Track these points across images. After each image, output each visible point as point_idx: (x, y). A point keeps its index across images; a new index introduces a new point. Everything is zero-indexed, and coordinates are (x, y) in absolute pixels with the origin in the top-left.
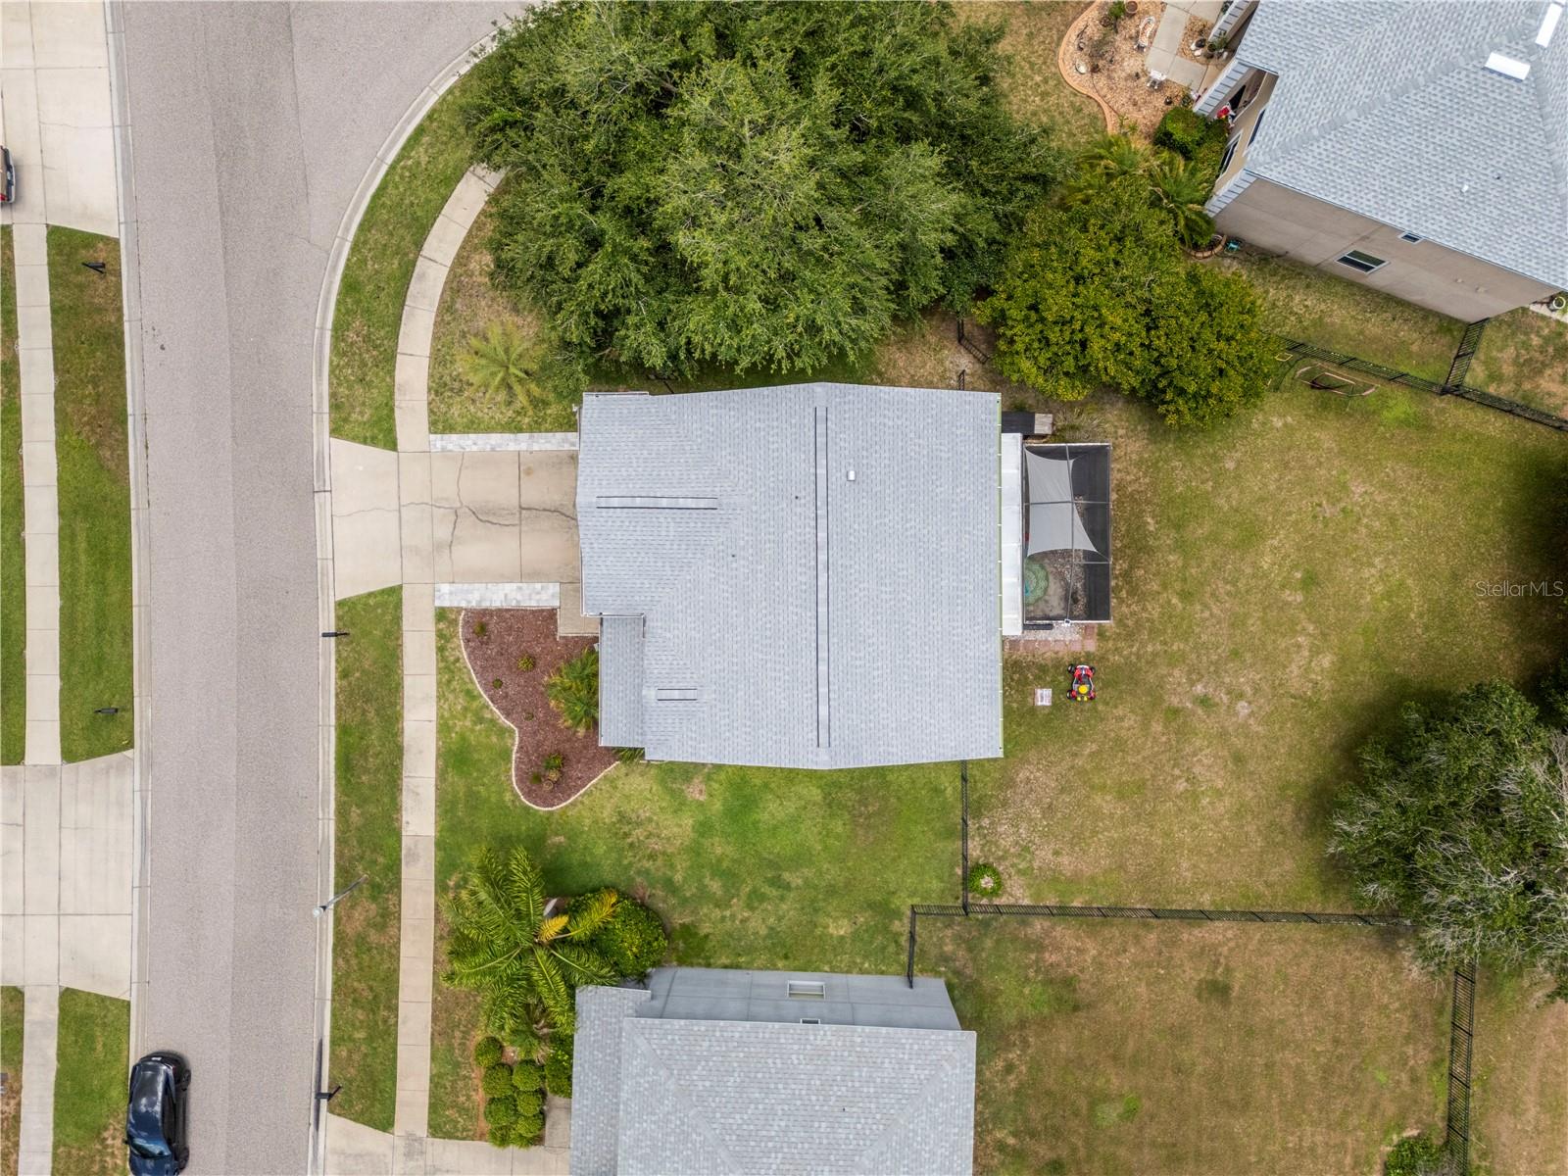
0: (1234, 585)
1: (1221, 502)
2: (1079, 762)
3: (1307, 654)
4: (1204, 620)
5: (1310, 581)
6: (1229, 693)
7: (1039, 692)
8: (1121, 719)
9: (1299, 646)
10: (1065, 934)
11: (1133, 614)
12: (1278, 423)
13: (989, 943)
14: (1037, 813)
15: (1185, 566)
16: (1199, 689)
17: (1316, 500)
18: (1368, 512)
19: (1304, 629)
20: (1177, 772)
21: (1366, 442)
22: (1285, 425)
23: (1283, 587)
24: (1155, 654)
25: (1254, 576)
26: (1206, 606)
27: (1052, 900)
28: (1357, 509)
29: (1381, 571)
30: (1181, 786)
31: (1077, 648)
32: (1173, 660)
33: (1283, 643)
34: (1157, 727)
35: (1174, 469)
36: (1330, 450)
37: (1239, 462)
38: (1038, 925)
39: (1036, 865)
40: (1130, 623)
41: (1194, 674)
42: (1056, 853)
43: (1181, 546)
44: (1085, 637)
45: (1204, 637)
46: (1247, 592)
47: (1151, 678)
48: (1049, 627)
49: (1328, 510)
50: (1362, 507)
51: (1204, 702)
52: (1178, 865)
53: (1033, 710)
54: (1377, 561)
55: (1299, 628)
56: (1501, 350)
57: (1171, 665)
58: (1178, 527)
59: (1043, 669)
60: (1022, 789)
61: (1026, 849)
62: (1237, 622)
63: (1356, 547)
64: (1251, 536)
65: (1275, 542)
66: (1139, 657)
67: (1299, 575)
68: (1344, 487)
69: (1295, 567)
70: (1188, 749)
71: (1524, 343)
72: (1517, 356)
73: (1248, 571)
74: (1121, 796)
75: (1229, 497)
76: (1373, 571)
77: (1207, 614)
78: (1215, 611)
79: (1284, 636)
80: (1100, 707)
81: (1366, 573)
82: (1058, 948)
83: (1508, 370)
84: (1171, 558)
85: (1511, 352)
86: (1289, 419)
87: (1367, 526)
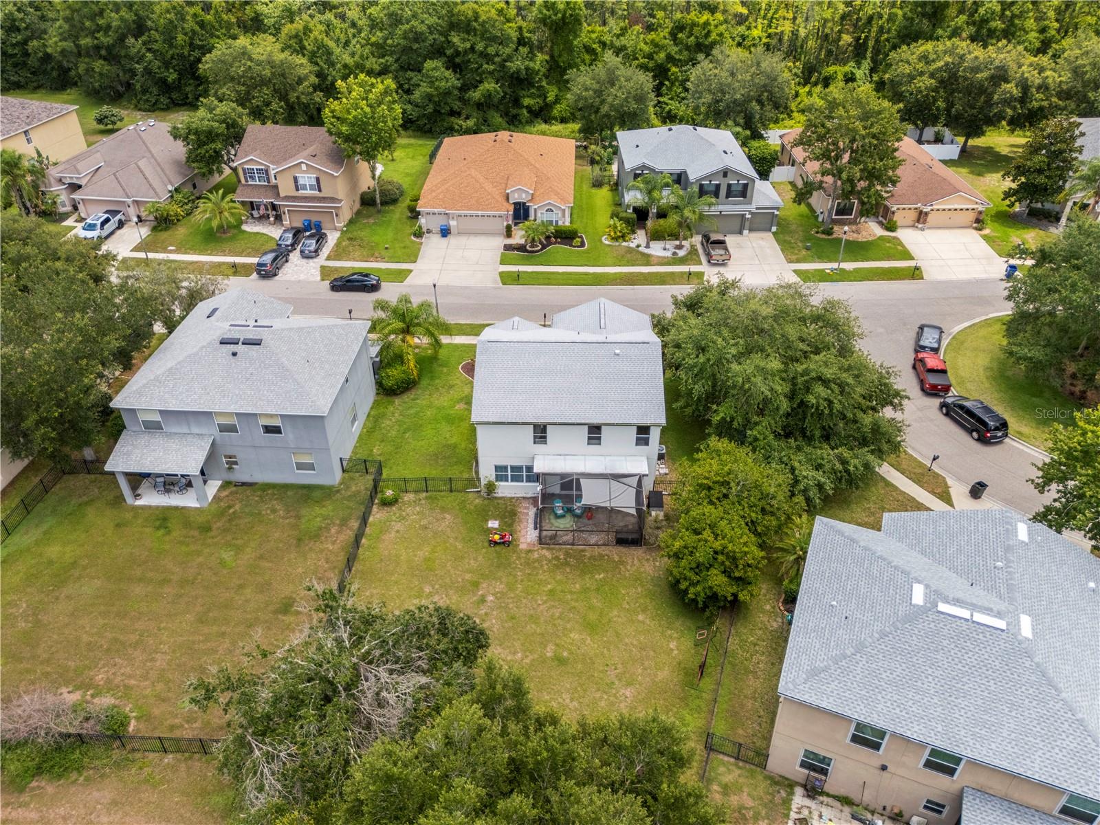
0: (559, 618)
1: (615, 613)
2: (451, 541)
3: (509, 658)
4: (536, 601)
5: (561, 661)
6: (486, 614)
7: (497, 522)
8: (475, 559)
9: (515, 653)
10: (348, 535)
11: (542, 566)
12: (673, 645)
13: (351, 504)
14: (424, 522)
15: (571, 592)
16: (491, 598)
17: (620, 666)
18: (611, 699)
19: (527, 657)
20: (437, 587)
21: (664, 699)
22: (672, 650)
23: (557, 645)
24: (515, 576)
25: (565, 629)
26: (545, 602)
27: (368, 530)
28: (614, 691)
29: (568, 706)
30: (427, 589)
31: (522, 540)
32: (511, 587)
33: (517, 645)
34: (468, 576)
35: (636, 588)
36: (656, 676)
37: (643, 622)
38: (355, 524)
39: (393, 523)
40: (536, 564)
41: (500, 596)
42: (398, 531)
43: (585, 590)
44: (529, 544)
45: (524, 601)
46: (554, 625)
47: (500, 574)
48: (535, 529)
49: (612, 674)
50: (615, 696)
51: (483, 600)
52: (375, 588)
53: (487, 521)
54: (575, 703)
55: (528, 654)
56: (749, 795)
57: (507, 584)
58: (597, 590)
59: (511, 525)
60: (440, 516)
61: (404, 518)
62: (534, 619)
63: (585, 691)
64: (591, 628)
65: (589, 641)
66: (514, 568)
67: (565, 654)
68: (629, 684)
69: (571, 653)
70: (451, 592)
71: (759, 813)
72: (747, 808)
73: (569, 626)
74: (427, 560)
75: (619, 616)
76: (568, 701)
77: (540, 602)
78: (541, 607)
79: (523, 645)
80: (484, 550)
81: (566, 696)
82: (338, 533)
83: (734, 800)
84: (577, 586)
85: (750, 803)
86: (676, 652)
87: (601, 698)
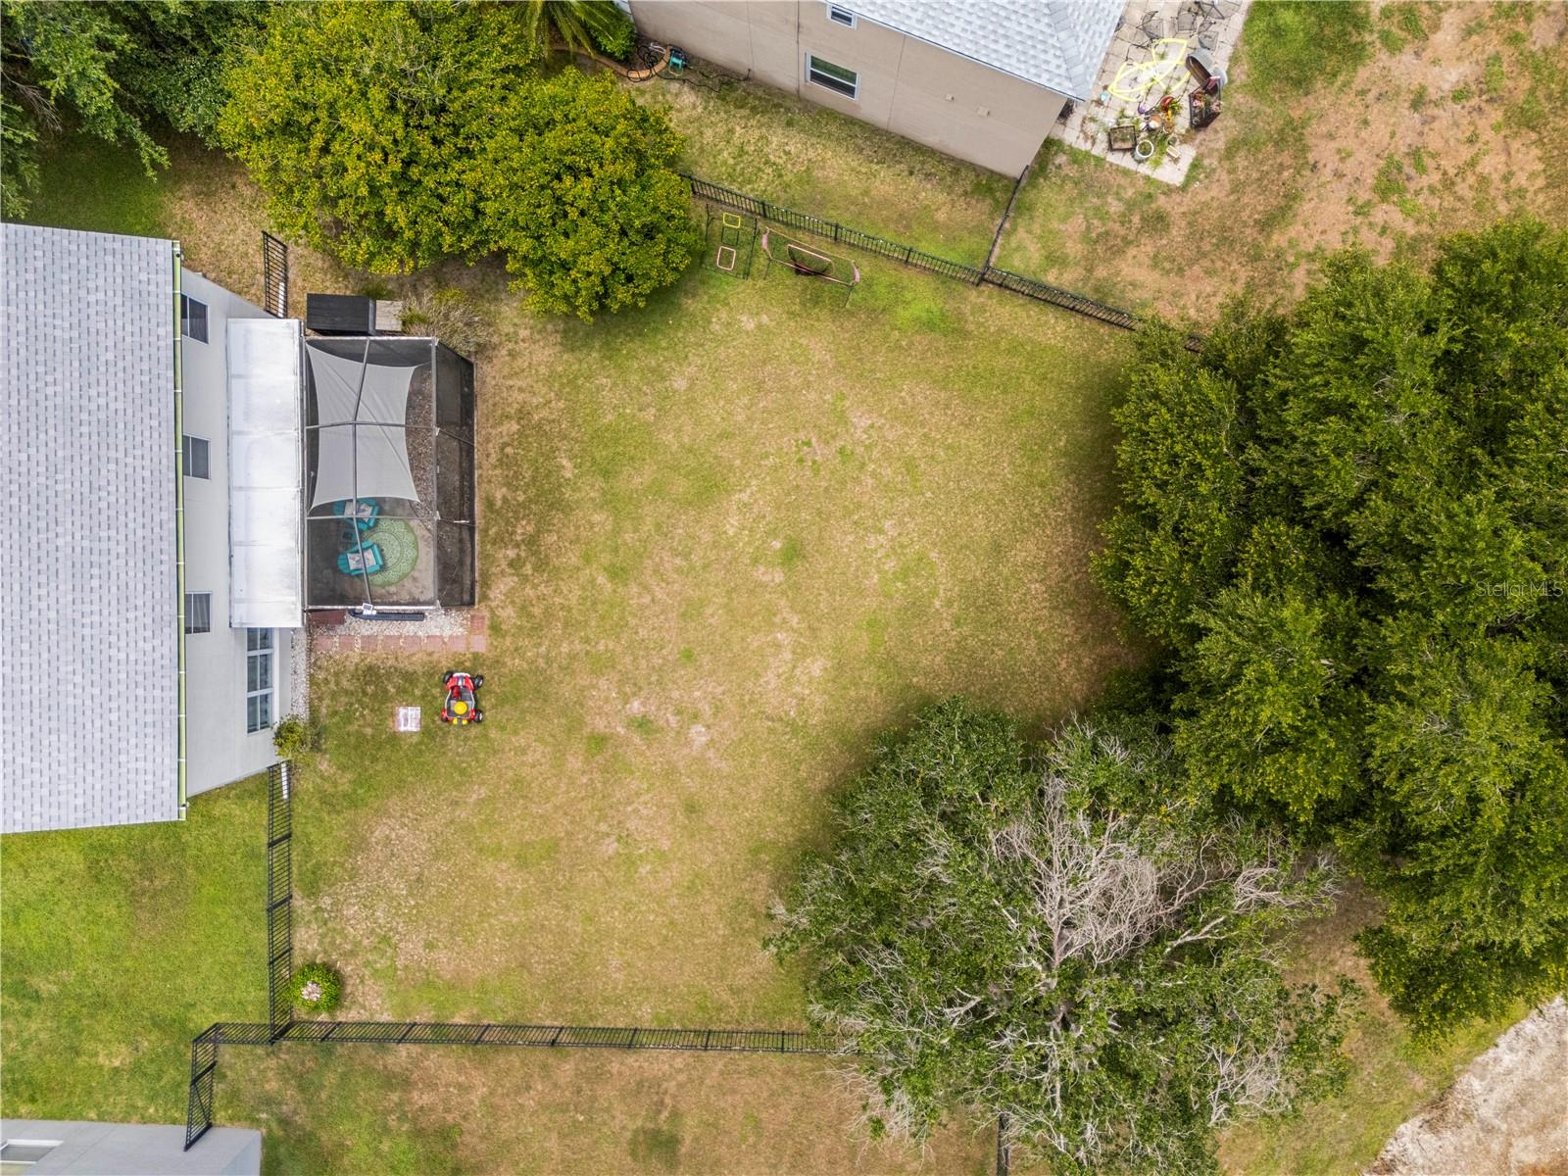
0: (686, 556)
1: (668, 438)
2: (462, 814)
3: (788, 656)
4: (642, 607)
5: (793, 553)
6: (679, 713)
7: (402, 711)
8: (524, 751)
9: (778, 646)
10: (442, 1063)
11: (542, 598)
12: (748, 323)
13: (331, 1078)
14: (400, 888)
15: (617, 531)
16: (636, 706)
17: (802, 435)
18: (875, 454)
19: (784, 621)
20: (603, 827)
21: (873, 353)
22: (759, 327)
23: (755, 561)
24: (573, 657)
25: (715, 545)
26: (646, 588)
27: (424, 1015)
28: (860, 450)
29: (893, 539)
30: (611, 847)
31: (461, 647)
32: (601, 665)
33: (755, 642)
34: (575, 763)
35: (599, 389)
36: (822, 364)
37: (692, 381)
38: (402, 1055)
39: (399, 964)
40: (536, 611)
41: (630, 685)
42: (430, 946)
43: (610, 501)
44: (471, 631)
45: (643, 633)
46: (705, 567)
47: (566, 691)
48: (419, 616)
49: (821, 452)
50: (868, 448)
51: (643, 724)
52: (605, 963)
53: (395, 738)
54: (888, 524)
55: (777, 620)
56: (1064, 220)
57: (597, 672)
58: (606, 474)
59: (409, 677)
60: (379, 852)
61: (385, 939)
62: (691, 611)
63: (859, 506)
64: (710, 488)
65: (745, 497)
66: (549, 661)
67: (777, 545)
68: (842, 418)
69: (773, 533)
70: (619, 794)
71: (1097, 209)
72: (1088, 228)
73: (707, 538)
74: (522, 862)
75: (679, 430)
76: (881, 539)
77: (647, 599)
78: (659, 594)
79: (756, 630)
80: (493, 734)
81: (873, 541)
82: (432, 1086)
83: (1074, 249)
84: (596, 518)
85: (1078, 222)
86: (765, 319)
87: (874, 475)
